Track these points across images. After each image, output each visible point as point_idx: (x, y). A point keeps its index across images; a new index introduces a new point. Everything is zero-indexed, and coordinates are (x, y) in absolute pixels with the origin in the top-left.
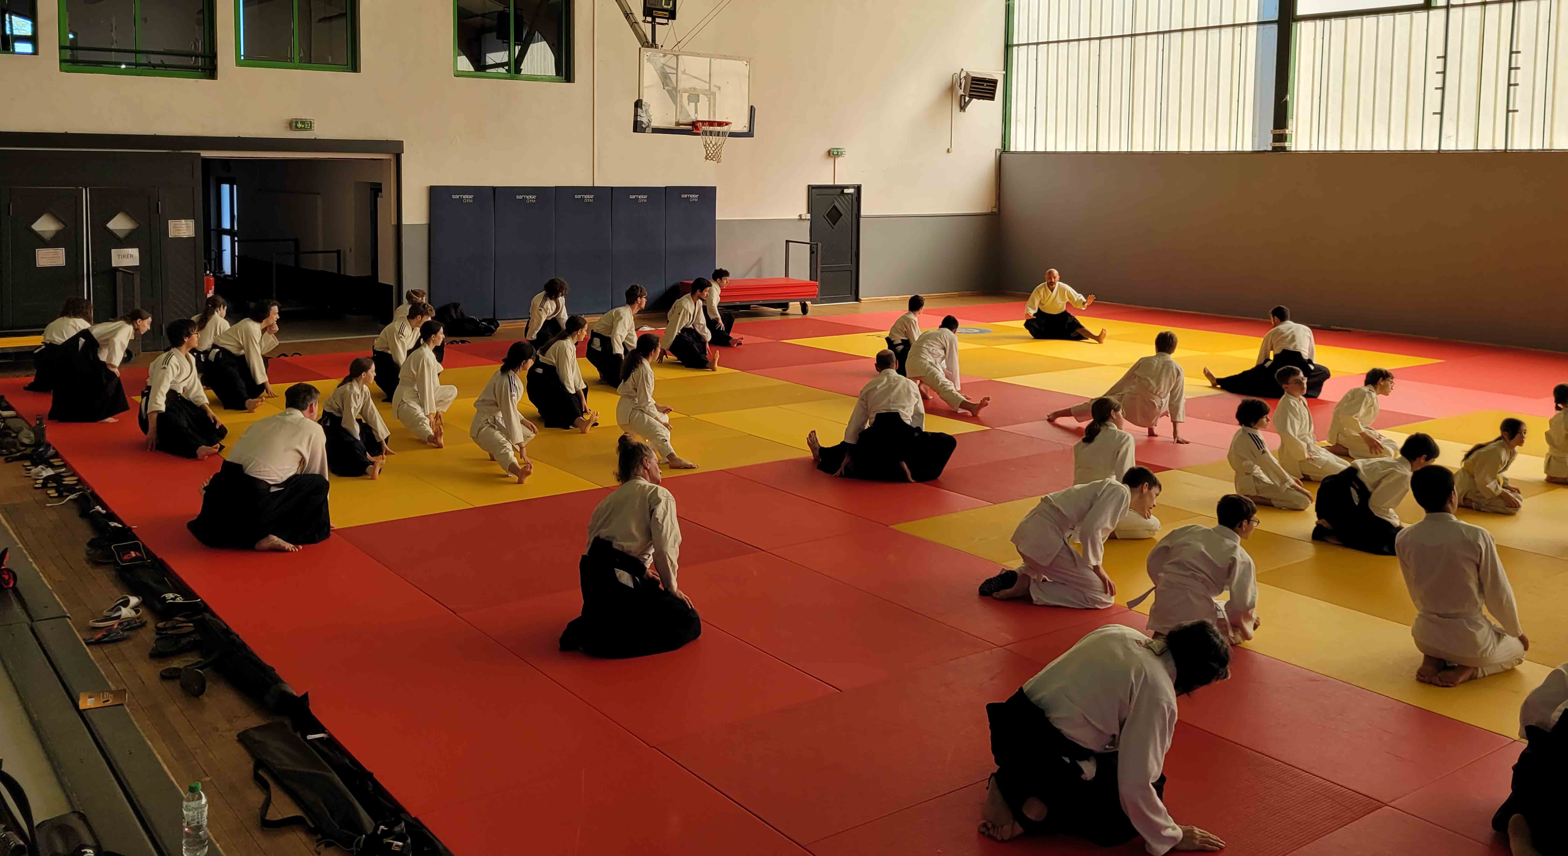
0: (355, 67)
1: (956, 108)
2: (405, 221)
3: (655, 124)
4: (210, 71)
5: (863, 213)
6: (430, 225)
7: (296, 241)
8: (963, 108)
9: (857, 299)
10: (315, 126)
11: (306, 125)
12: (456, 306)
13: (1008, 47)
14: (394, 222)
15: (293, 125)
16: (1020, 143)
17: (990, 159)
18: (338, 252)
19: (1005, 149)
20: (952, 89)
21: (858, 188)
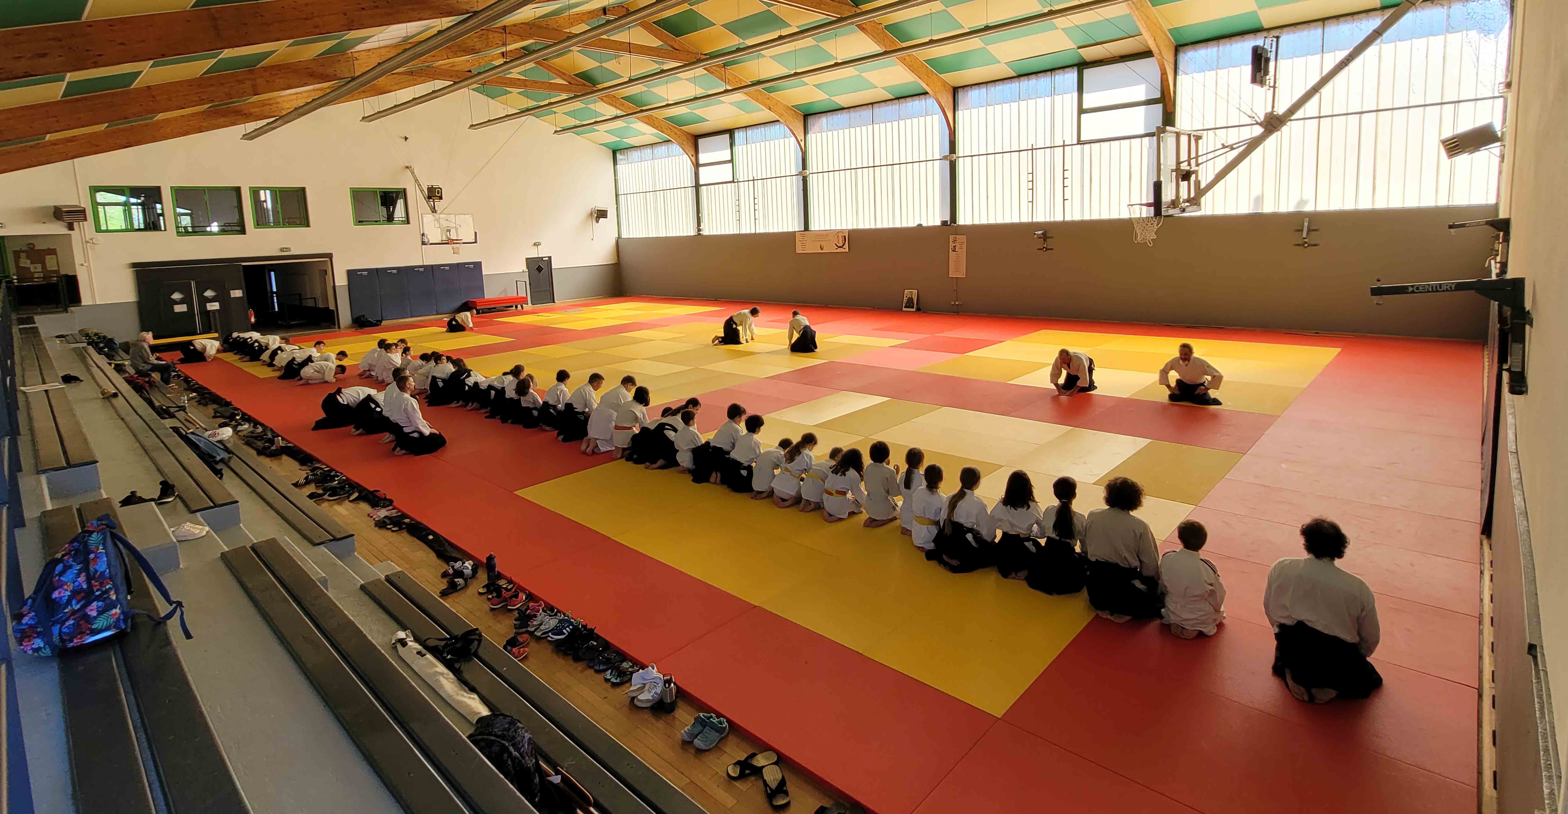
0: (308, 226)
1: (594, 222)
2: (337, 284)
3: (431, 242)
4: (243, 231)
5: (553, 267)
6: (349, 285)
7: (300, 295)
8: (597, 222)
9: (554, 302)
10: (292, 250)
11: (288, 249)
12: (363, 316)
13: (617, 195)
14: (332, 285)
15: (282, 250)
16: (624, 235)
17: (614, 241)
18: (314, 298)
19: (619, 237)
20: (591, 214)
21: (550, 258)
